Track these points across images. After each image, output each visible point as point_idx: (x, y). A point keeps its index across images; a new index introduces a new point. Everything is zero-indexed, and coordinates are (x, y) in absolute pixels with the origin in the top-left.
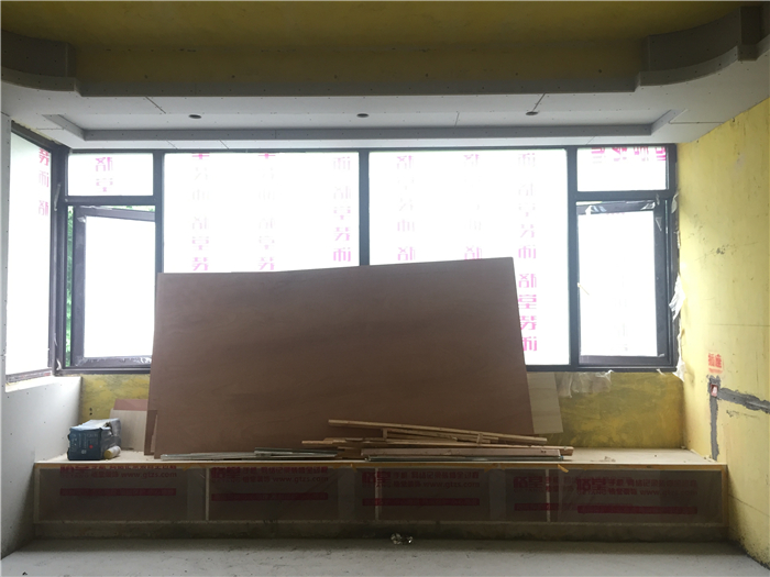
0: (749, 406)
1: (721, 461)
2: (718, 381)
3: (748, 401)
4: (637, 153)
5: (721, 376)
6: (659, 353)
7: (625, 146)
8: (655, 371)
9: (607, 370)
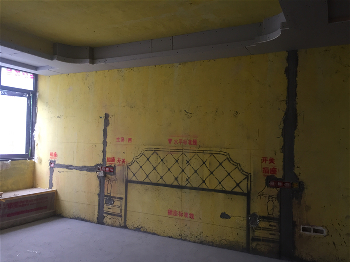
0: (69, 169)
1: (54, 188)
2: (55, 161)
3: (69, 167)
4: (24, 74)
5: (56, 160)
6: (26, 152)
7: (20, 71)
8: (26, 159)
9: (9, 160)
